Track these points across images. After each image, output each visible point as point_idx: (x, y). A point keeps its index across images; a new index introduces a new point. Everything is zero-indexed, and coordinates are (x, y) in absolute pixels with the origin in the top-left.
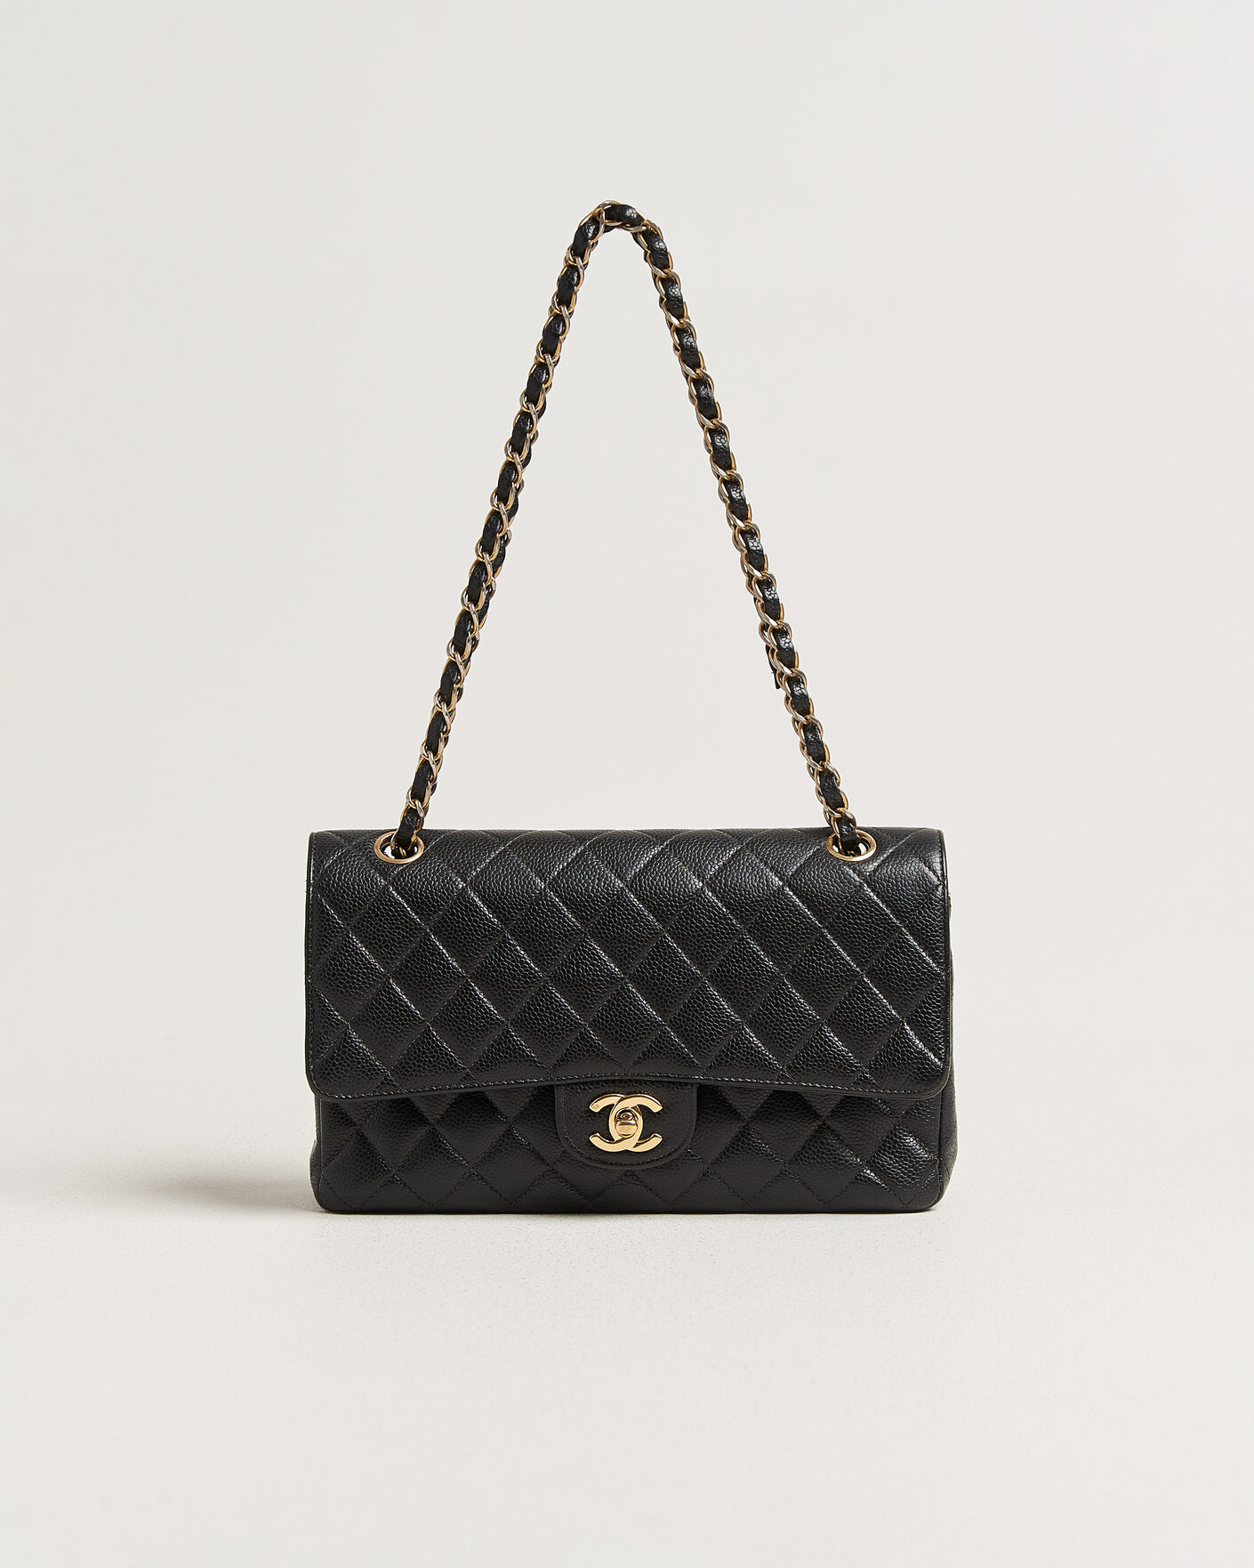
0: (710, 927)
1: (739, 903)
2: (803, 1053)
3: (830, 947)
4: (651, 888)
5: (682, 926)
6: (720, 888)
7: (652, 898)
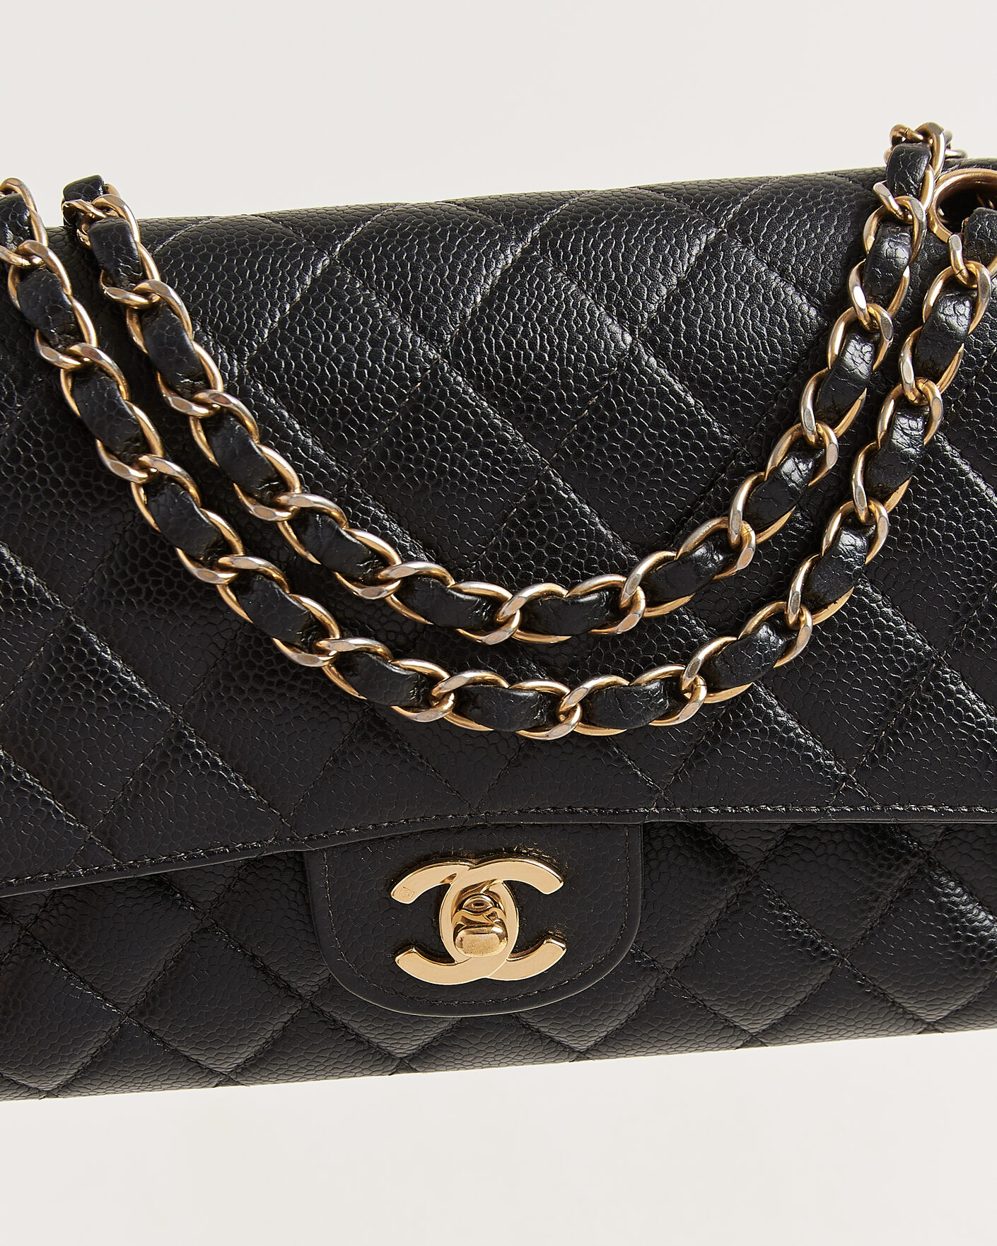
0: (658, 446)
1: (725, 381)
2: (894, 734)
3: (956, 476)
4: (506, 358)
5: (589, 447)
6: (677, 344)
7: (508, 382)
